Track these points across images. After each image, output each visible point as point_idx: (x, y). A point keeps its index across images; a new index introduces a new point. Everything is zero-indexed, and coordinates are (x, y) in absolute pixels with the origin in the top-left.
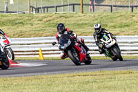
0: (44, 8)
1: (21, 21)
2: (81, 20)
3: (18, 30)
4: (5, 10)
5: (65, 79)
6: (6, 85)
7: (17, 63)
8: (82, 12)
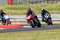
0: (35, 2)
1: (25, 8)
2: (51, 7)
3: (24, 12)
4: (18, 3)
5: (44, 33)
6: (18, 36)
7: (23, 26)
8: (52, 4)
